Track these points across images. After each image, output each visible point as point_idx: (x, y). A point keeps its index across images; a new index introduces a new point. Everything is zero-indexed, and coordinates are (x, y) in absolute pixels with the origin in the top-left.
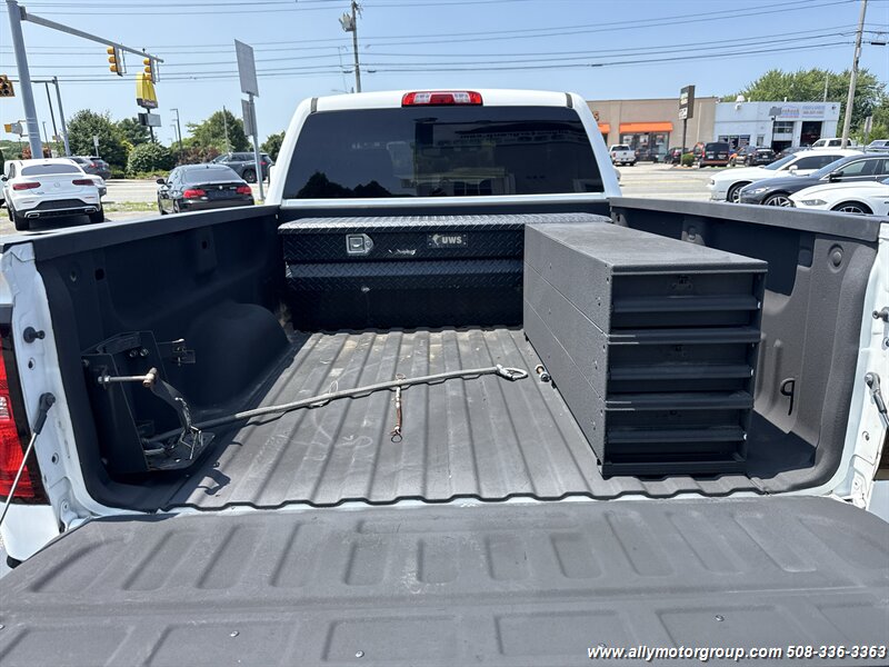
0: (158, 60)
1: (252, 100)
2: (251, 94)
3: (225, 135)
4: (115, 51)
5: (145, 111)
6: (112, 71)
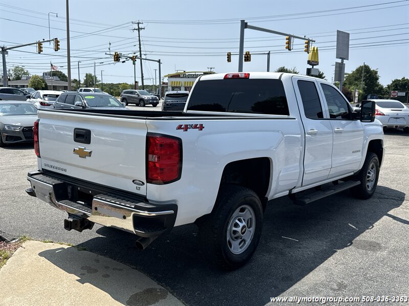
0: (312, 41)
1: (342, 62)
2: (343, 59)
3: (362, 79)
4: (290, 38)
5: (311, 67)
6: (286, 48)
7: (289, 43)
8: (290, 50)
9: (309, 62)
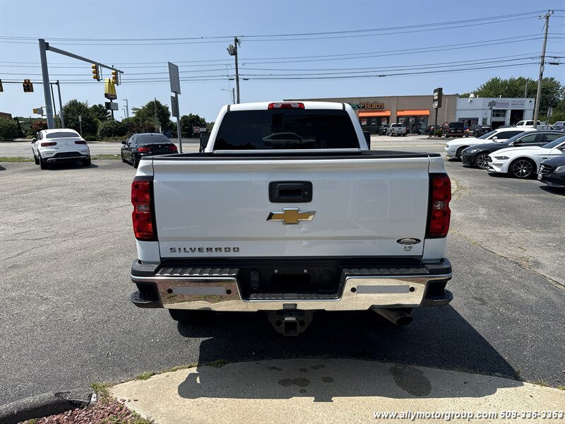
0: (120, 72)
1: (177, 96)
2: (176, 93)
3: (156, 115)
4: (97, 67)
5: (109, 101)
6: (94, 78)
7: (96, 72)
8: (99, 80)
9: (106, 96)
